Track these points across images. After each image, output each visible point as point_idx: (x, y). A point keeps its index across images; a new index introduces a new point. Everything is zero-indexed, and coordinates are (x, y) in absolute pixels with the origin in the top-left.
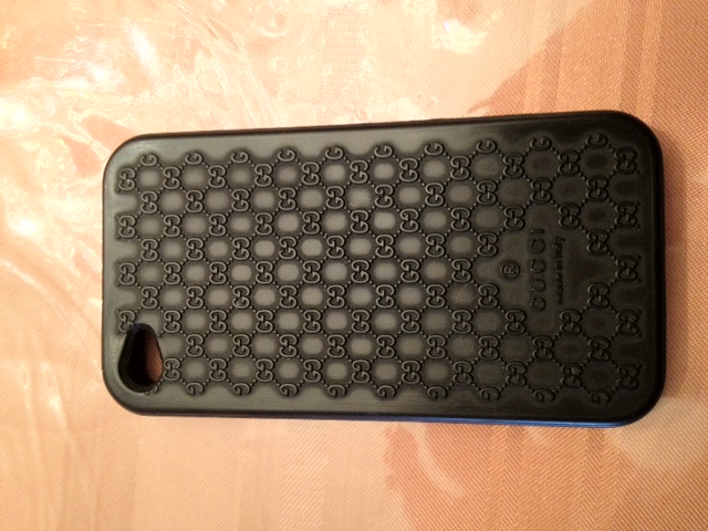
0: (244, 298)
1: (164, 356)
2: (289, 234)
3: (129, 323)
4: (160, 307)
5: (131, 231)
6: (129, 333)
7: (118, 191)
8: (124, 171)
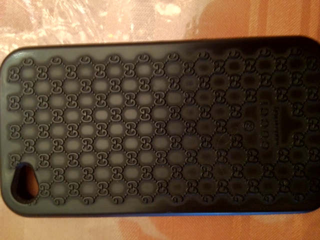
0: (89, 146)
1: (39, 181)
2: (116, 106)
3: (17, 162)
4: (36, 152)
5: (17, 106)
6: (17, 169)
7: (9, 81)
8: (12, 69)
